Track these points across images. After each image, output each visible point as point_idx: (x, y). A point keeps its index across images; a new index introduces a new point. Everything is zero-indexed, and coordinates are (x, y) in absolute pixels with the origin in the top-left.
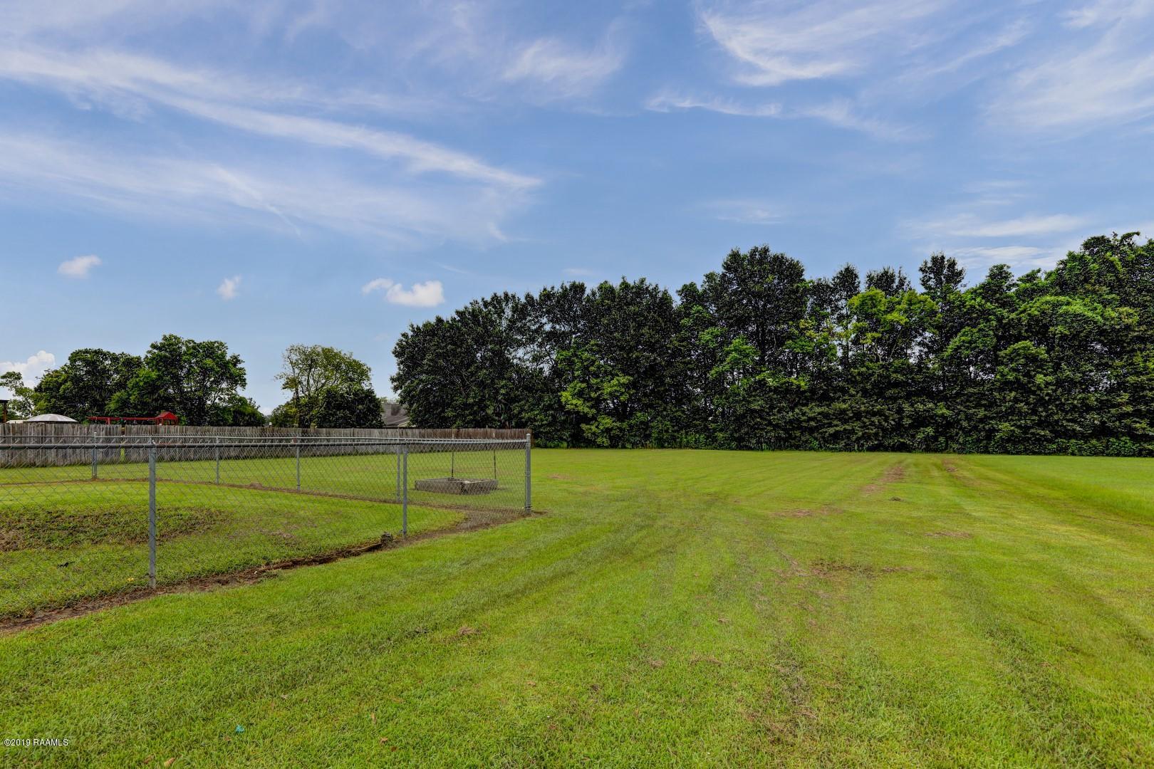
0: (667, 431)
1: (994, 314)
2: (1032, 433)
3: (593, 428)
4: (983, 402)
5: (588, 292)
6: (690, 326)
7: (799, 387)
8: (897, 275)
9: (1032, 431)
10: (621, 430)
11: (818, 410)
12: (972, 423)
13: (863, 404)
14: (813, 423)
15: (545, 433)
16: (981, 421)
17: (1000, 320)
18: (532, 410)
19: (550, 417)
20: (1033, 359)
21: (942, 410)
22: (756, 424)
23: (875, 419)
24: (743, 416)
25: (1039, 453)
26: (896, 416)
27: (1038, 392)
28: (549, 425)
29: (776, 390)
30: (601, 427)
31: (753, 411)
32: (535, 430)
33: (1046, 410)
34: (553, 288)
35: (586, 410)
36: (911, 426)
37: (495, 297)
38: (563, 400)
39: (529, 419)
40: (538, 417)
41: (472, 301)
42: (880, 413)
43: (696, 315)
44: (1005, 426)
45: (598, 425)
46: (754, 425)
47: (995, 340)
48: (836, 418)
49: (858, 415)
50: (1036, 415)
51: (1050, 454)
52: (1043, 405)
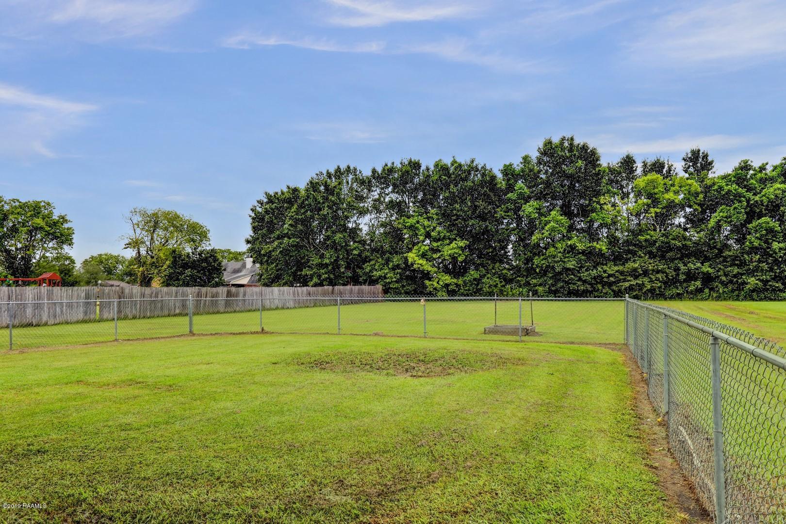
0: (496, 286)
1: (744, 197)
2: (770, 285)
3: (435, 284)
4: (737, 262)
5: (423, 168)
6: (515, 200)
7: (600, 250)
8: (666, 162)
9: (770, 283)
10: (457, 285)
11: (616, 268)
12: (729, 278)
13: (650, 264)
14: (612, 279)
15: (394, 288)
16: (735, 276)
17: (748, 201)
18: (382, 269)
19: (398, 275)
20: (770, 231)
21: (706, 268)
22: (570, 280)
23: (659, 276)
24: (560, 273)
25: (775, 300)
26: (674, 273)
27: (774, 255)
28: (396, 282)
29: (583, 252)
30: (441, 283)
31: (568, 269)
32: (385, 286)
33: (779, 268)
34: (393, 163)
35: (430, 269)
36: (685, 281)
37: (338, 170)
38: (410, 260)
39: (380, 277)
40: (389, 275)
41: (318, 173)
42: (662, 271)
43: (520, 191)
44: (752, 281)
45: (438, 281)
46: (568, 280)
47: (745, 216)
48: (629, 275)
49: (646, 273)
50: (773, 272)
51: (781, 300)
52: (777, 264)
